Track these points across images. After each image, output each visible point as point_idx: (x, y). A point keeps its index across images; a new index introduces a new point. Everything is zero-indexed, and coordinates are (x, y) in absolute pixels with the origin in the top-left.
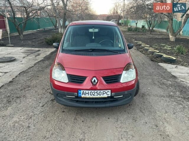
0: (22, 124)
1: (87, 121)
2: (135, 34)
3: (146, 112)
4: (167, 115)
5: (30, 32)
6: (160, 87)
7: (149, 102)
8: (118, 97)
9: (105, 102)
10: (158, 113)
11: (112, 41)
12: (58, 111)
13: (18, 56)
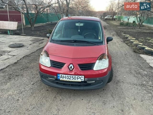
0: (14, 97)
1: (64, 100)
2: (125, 28)
3: (116, 97)
4: (134, 102)
5: (41, 24)
6: (135, 76)
7: (121, 89)
8: (91, 82)
9: (80, 85)
10: (126, 99)
11: (94, 34)
12: (43, 90)
13: (27, 43)
